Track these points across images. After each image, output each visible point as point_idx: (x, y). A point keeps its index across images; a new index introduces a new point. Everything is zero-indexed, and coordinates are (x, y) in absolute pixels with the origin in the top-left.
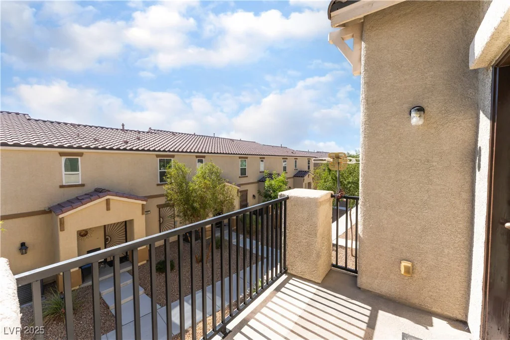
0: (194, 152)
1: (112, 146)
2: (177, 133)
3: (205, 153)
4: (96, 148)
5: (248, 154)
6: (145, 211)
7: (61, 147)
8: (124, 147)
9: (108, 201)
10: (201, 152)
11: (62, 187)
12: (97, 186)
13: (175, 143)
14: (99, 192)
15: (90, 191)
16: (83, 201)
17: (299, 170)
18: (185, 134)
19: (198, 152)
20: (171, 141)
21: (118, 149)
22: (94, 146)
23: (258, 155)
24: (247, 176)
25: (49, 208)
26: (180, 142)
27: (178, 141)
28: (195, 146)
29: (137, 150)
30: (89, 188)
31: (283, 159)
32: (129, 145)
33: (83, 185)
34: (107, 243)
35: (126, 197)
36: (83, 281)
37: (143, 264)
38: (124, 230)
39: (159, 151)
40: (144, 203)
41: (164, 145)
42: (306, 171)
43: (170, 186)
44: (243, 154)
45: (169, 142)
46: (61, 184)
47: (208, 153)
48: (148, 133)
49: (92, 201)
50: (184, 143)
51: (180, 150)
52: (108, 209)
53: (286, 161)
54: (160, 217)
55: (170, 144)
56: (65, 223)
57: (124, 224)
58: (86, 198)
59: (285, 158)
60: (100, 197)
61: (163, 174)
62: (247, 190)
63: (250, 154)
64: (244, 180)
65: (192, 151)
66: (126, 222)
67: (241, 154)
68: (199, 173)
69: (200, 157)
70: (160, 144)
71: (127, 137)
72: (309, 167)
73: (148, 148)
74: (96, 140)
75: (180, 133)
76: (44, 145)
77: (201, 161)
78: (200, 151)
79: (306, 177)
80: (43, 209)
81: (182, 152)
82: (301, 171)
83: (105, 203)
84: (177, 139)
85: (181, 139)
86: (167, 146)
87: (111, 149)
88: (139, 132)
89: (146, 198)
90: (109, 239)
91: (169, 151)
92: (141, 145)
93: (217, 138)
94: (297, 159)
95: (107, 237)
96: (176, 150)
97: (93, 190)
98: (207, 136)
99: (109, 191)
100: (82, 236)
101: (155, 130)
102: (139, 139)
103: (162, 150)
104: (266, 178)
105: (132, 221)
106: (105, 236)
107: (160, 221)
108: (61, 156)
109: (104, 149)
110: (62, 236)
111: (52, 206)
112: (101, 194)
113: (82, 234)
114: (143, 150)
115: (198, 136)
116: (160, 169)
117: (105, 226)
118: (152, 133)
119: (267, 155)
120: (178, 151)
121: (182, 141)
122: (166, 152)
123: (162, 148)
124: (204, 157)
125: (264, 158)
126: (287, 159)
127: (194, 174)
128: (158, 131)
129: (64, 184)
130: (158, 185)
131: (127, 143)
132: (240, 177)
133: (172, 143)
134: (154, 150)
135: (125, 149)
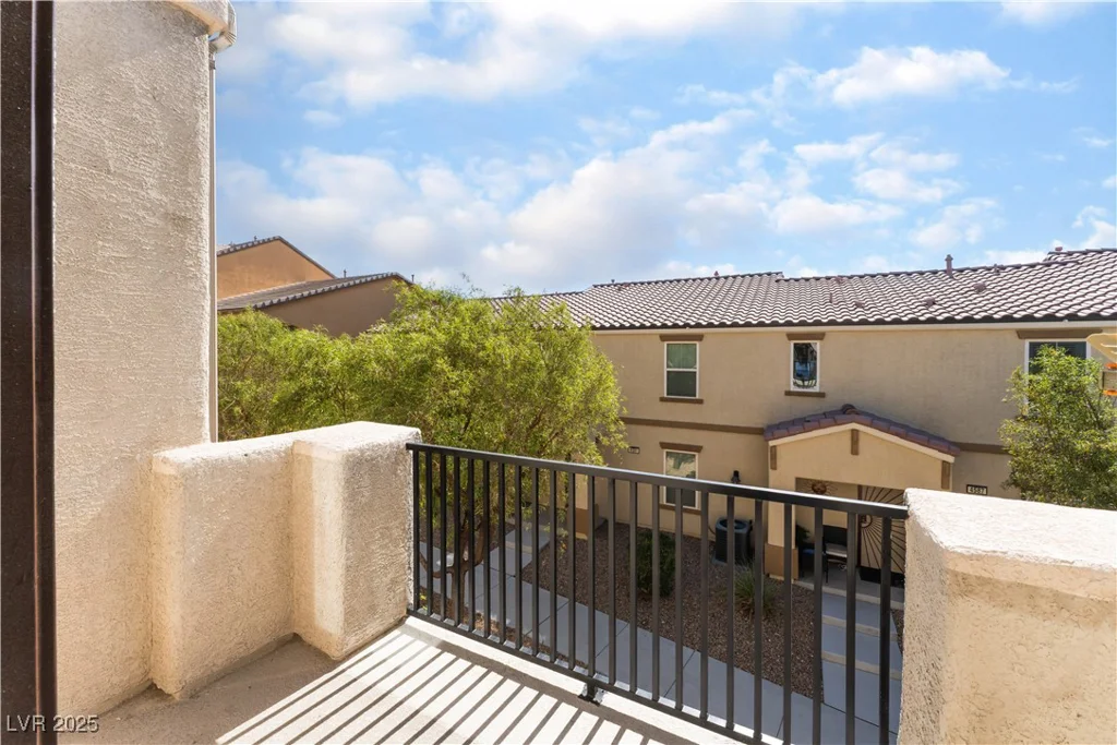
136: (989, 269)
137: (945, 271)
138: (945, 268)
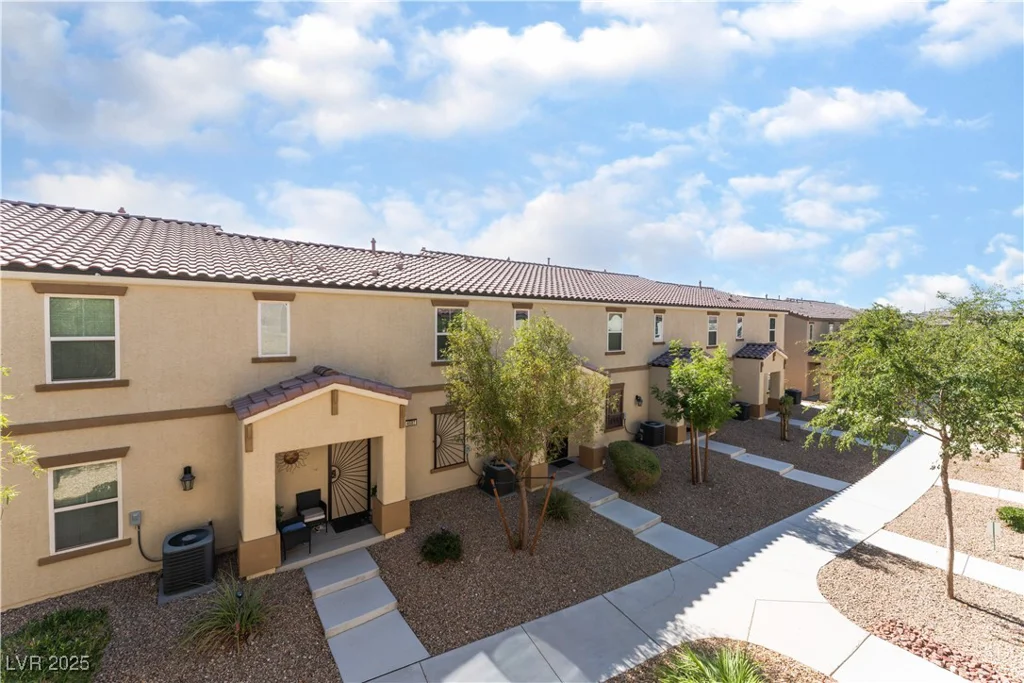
0: (509, 295)
1: (360, 281)
2: (474, 258)
3: (532, 297)
4: (318, 284)
5: (627, 302)
6: (406, 420)
7: (257, 281)
8: (371, 282)
9: (334, 394)
10: (524, 296)
11: (256, 360)
12: (317, 363)
13: (471, 276)
14: (321, 374)
15: (304, 373)
16: (287, 392)
17: (747, 341)
18: (490, 260)
19: (517, 296)
20: (461, 272)
21: (359, 287)
22: (329, 280)
23: (650, 303)
24: (624, 353)
25: (232, 403)
26: (481, 275)
27: (476, 273)
28: (511, 283)
29: (395, 289)
30: (304, 366)
31: (709, 313)
32: (380, 278)
33: (292, 359)
34: (333, 480)
35: (370, 389)
36: (284, 558)
37: (399, 536)
38: (366, 456)
39: (438, 291)
40: (405, 402)
41: (449, 279)
42: (765, 345)
43: (455, 370)
44: (617, 301)
45: (458, 273)
46: (255, 356)
47: (539, 297)
48: (418, 256)
49: (304, 393)
50: (487, 276)
51: (481, 291)
52: (334, 411)
53: (715, 321)
54: (436, 434)
55: (460, 278)
56: (255, 435)
57: (366, 443)
58: (295, 387)
59: (713, 312)
60: (319, 387)
61: (443, 342)
62: (623, 384)
63: (631, 302)
64: (616, 362)
65: (506, 292)
66: (369, 440)
67: (612, 301)
68: (519, 341)
69: (523, 306)
70: (440, 278)
71: (377, 264)
72: (772, 335)
73: (416, 285)
74: (321, 269)
75: (479, 258)
76: (246, 277)
77: (522, 316)
78: (521, 293)
79: (767, 360)
80: (221, 403)
81: (485, 294)
82: (754, 345)
83: (329, 397)
84: (475, 268)
85: (481, 269)
86: (454, 282)
87: (346, 286)
88: (403, 256)
89: (407, 392)
90: (337, 473)
91: (458, 292)
92: (403, 279)
93: (556, 267)
94: (742, 314)
95: (333, 468)
96: (472, 290)
97: (312, 369)
98: (534, 264)
99: (337, 374)
100: (288, 462)
101: (432, 252)
102: (400, 268)
103: (443, 289)
104: (674, 357)
105: (379, 439)
106: (330, 466)
107: (435, 442)
108: (256, 299)
109: (332, 285)
110: (249, 461)
111: (238, 397)
112: (321, 380)
113: (288, 458)
114: (406, 289)
115: (515, 263)
116: (439, 331)
117: (330, 446)
118: (426, 257)
119: (670, 305)
120: (476, 293)
121: (484, 272)
122: (452, 293)
123: (444, 285)
124: (530, 306)
125: (663, 311)
126: (717, 314)
127: (508, 345)
128: (438, 253)
129: (260, 355)
130: (434, 364)
131: (378, 275)
132: (606, 354)
133: (463, 276)
134: (428, 290)
135: (371, 287)
136: (396, 254)
137: (371, 252)
138: (370, 248)
